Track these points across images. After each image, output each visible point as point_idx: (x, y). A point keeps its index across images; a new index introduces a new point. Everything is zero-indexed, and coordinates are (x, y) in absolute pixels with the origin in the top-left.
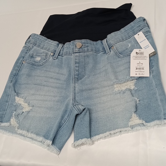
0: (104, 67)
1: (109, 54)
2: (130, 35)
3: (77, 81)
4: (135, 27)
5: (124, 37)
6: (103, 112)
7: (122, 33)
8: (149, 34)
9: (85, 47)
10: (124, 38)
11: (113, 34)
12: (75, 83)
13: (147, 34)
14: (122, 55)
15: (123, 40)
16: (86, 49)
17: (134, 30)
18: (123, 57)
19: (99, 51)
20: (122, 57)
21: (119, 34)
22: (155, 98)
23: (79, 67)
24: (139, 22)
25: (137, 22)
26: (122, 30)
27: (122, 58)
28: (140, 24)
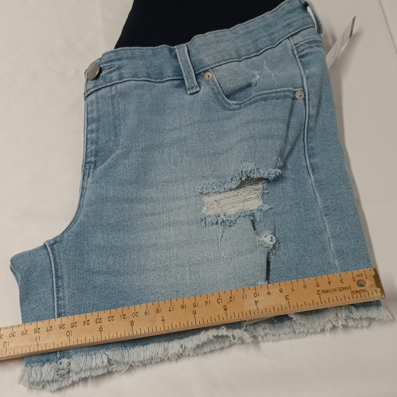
0: (175, 129)
1: (194, 91)
2: (260, 46)
3: (92, 170)
4: (277, 28)
5: (243, 49)
6: (162, 274)
7: (236, 38)
8: (315, 49)
9: (110, 72)
10: (243, 52)
11: (210, 36)
12: (86, 177)
13: (310, 50)
14: (235, 102)
15: (239, 59)
16: (115, 75)
17: (272, 34)
18: (237, 106)
19: (161, 74)
20: (235, 107)
21: (229, 40)
22: (321, 243)
23: (98, 130)
24: (290, 12)
25: (284, 12)
26: (239, 28)
27: (234, 109)
28: (290, 21)
